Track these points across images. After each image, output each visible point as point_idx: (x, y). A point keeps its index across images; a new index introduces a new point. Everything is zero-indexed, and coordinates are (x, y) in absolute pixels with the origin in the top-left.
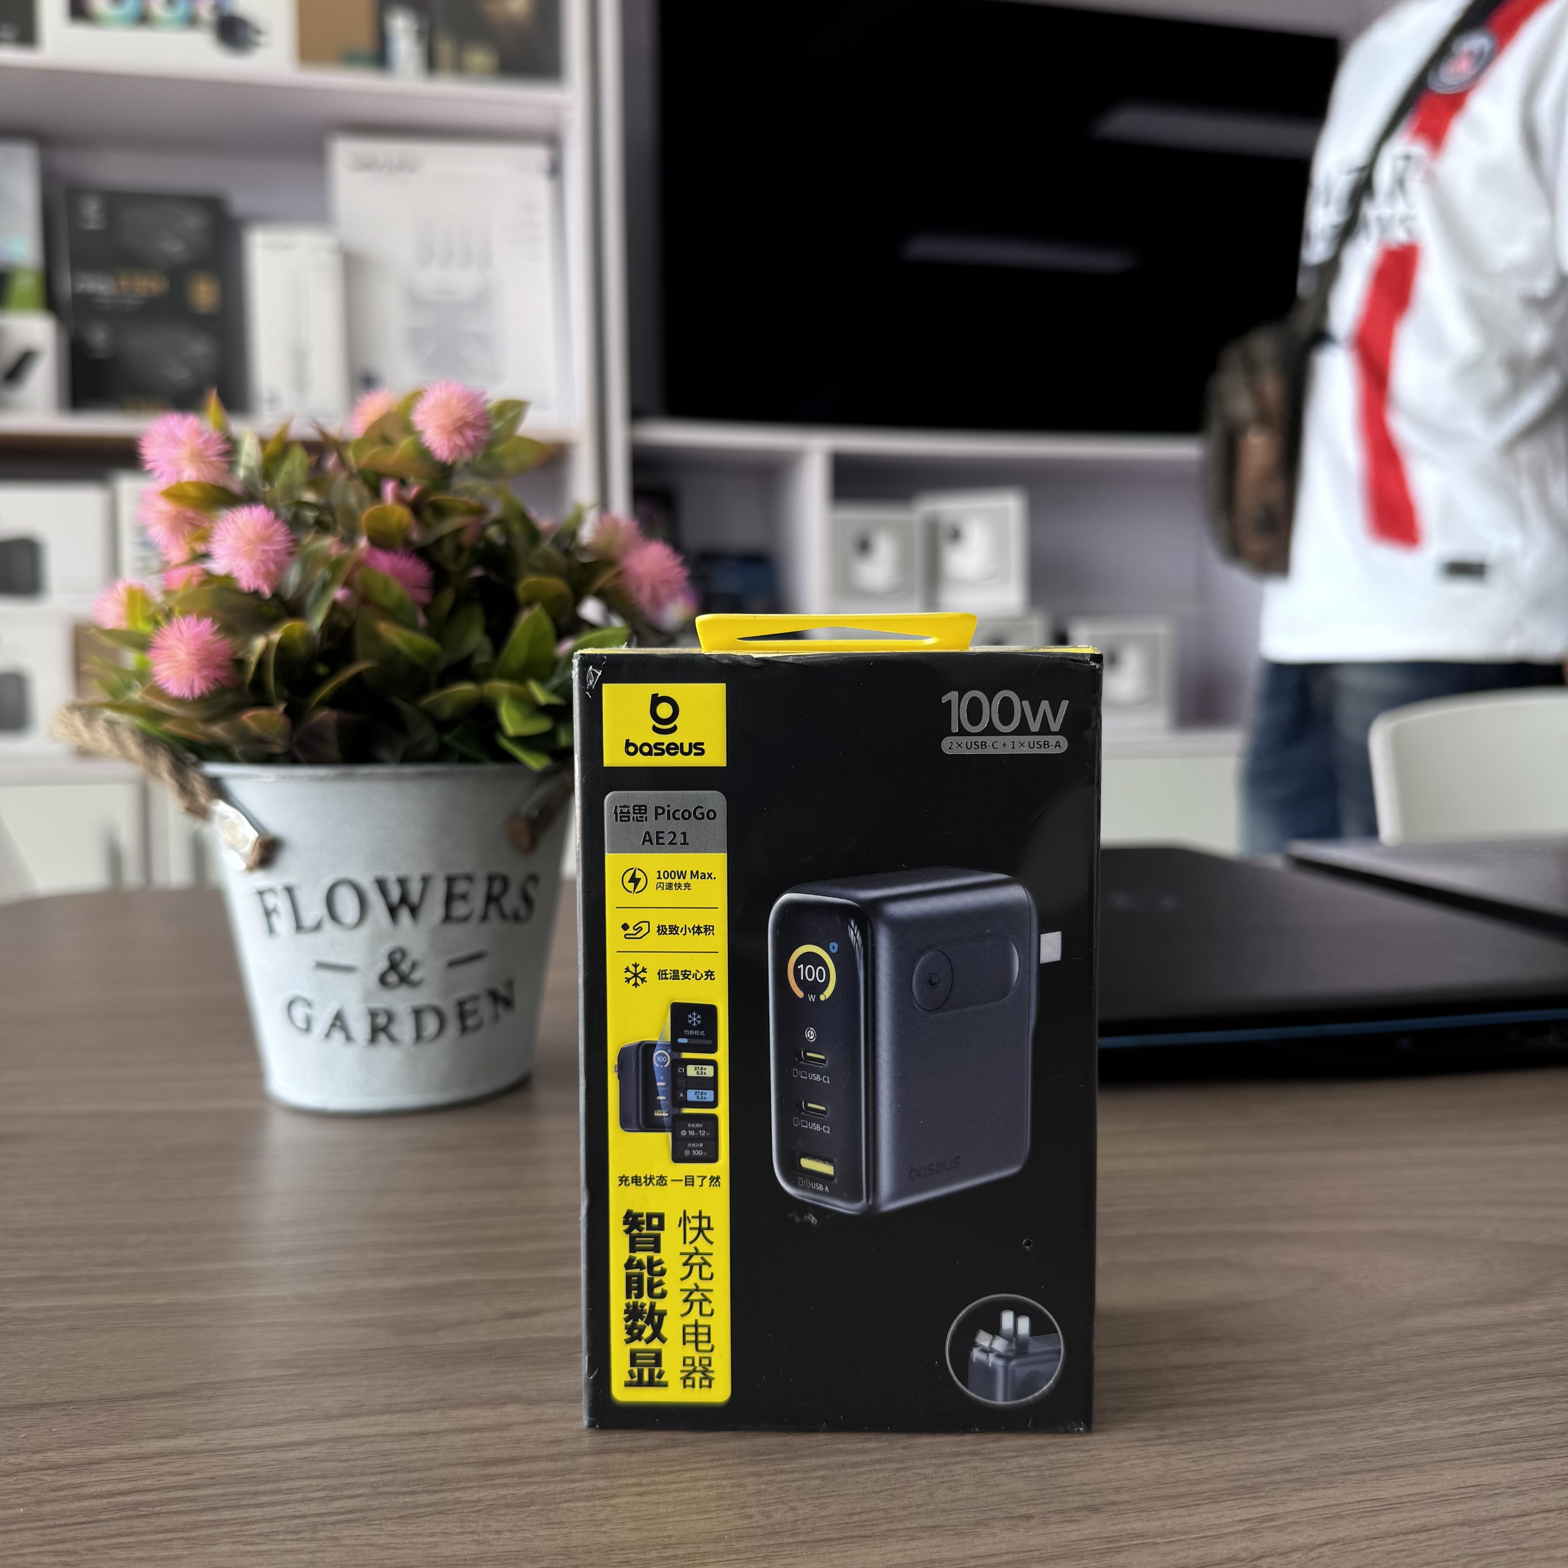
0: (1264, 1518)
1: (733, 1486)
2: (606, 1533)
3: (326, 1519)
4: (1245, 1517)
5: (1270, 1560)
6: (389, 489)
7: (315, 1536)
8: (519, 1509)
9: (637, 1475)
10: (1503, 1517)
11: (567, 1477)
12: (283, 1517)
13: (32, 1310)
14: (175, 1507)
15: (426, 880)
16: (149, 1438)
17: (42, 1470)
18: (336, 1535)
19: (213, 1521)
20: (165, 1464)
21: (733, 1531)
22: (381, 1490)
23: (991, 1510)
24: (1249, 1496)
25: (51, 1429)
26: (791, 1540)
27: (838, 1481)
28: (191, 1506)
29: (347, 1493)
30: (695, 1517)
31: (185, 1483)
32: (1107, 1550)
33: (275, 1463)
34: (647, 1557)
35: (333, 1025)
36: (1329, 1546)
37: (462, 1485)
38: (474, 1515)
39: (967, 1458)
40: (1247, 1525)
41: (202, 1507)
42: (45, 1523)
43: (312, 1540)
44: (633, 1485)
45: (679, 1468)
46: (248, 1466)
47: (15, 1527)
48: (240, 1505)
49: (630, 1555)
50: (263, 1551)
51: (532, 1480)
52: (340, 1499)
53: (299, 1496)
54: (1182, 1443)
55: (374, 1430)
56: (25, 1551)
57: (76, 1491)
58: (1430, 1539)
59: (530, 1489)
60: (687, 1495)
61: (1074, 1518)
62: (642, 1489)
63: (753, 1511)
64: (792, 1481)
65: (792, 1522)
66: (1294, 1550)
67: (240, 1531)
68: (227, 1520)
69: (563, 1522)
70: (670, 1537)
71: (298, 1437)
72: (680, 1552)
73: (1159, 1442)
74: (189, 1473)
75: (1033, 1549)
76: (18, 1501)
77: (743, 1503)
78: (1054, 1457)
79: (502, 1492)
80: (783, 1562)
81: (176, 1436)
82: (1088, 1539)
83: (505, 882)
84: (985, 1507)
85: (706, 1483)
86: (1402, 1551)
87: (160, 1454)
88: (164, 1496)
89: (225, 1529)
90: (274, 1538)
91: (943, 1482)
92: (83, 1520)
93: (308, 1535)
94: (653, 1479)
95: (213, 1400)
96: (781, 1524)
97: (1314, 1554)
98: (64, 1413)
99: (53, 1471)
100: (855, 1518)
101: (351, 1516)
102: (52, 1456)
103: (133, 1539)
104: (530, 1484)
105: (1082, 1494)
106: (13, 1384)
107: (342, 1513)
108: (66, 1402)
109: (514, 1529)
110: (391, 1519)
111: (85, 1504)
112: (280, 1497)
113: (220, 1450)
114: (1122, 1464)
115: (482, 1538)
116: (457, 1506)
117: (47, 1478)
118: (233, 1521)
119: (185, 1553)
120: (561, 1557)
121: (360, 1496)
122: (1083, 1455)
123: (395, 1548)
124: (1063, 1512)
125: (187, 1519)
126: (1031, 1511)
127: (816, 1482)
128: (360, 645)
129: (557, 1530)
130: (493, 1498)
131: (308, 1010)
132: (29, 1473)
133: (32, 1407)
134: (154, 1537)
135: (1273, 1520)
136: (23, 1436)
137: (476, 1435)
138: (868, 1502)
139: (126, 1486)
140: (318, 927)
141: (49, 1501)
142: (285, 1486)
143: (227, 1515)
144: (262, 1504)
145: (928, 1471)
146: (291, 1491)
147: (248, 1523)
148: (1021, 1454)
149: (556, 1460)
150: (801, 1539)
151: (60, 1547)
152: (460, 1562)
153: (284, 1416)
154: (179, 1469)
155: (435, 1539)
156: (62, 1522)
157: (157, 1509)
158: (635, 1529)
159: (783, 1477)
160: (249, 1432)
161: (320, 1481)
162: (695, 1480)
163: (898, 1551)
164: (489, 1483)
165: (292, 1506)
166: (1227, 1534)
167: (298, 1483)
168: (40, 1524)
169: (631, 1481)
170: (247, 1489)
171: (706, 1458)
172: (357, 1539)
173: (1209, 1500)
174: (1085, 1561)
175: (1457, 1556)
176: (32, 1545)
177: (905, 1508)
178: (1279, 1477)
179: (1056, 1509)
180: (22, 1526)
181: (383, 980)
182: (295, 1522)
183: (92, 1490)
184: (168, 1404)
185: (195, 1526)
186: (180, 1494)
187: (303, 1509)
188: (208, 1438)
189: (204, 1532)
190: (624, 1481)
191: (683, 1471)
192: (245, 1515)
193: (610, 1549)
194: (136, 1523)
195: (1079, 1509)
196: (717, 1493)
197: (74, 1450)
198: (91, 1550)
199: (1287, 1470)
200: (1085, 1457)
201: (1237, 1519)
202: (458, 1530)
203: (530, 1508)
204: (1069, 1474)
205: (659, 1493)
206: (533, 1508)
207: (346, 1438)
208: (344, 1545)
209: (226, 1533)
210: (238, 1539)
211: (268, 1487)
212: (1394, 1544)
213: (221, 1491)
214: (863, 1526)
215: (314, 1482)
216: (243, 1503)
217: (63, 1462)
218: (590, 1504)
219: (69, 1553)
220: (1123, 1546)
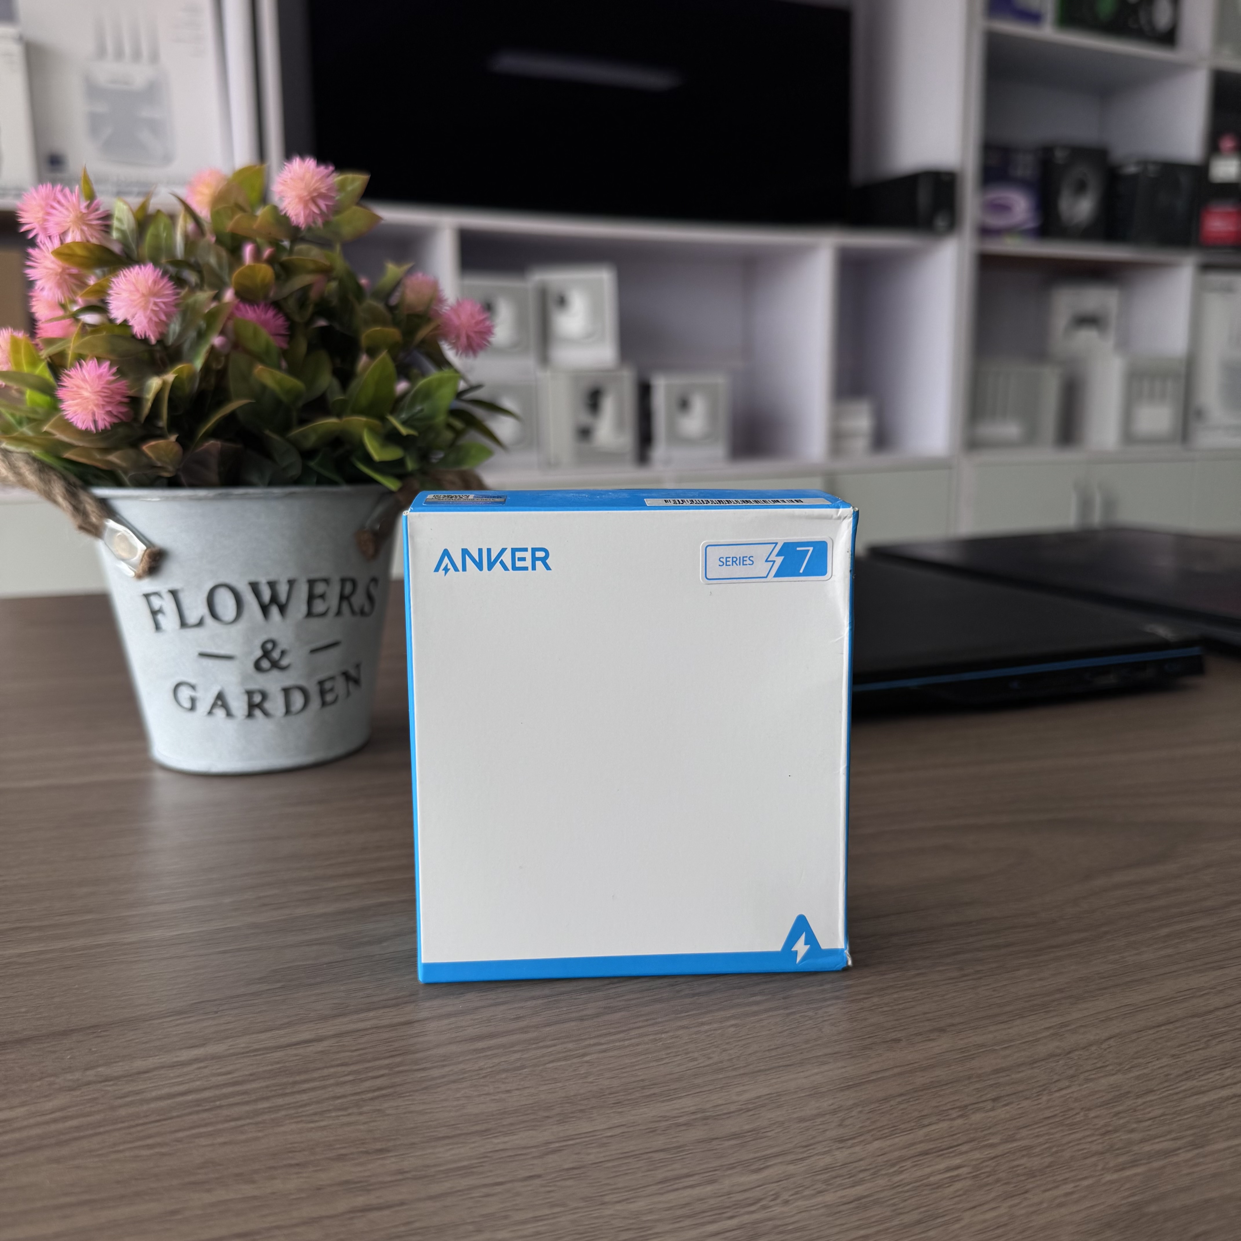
0: (1061, 1025)
1: (672, 1037)
2: (592, 1083)
3: (364, 1097)
4: (1047, 1025)
5: (1077, 1053)
6: (248, 250)
7: (361, 1110)
8: (516, 1072)
9: (595, 1037)
10: (1217, 1009)
11: (541, 1044)
12: (328, 1099)
13: (20, 955)
14: (231, 1100)
15: (291, 583)
16: (181, 1049)
17: (101, 1082)
18: (378, 1108)
19: (270, 1108)
20: (205, 1067)
21: (688, 1071)
22: (397, 1069)
23: (869, 1037)
24: (1044, 1010)
25: (90, 1049)
26: (734, 1073)
27: (748, 1027)
28: (246, 1098)
29: (370, 1074)
30: (655, 1064)
31: (231, 1081)
32: (964, 1058)
33: (298, 1058)
34: (633, 1097)
35: (214, 706)
36: (1112, 1040)
37: (461, 1059)
38: (482, 1080)
39: (834, 1002)
40: (1051, 1031)
41: (255, 1098)
42: (126, 1124)
43: (361, 1114)
44: (595, 1045)
45: (624, 1029)
46: (278, 1063)
47: (102, 1130)
48: (287, 1093)
49: (619, 1098)
50: (325, 1126)
51: (515, 1049)
52: (369, 1079)
53: (332, 1081)
54: (980, 978)
55: (368, 1024)
56: (121, 1147)
57: (138, 1097)
58: (1177, 1028)
59: (517, 1056)
60: (640, 1048)
61: (930, 1038)
62: (604, 1047)
63: (696, 1055)
64: (715, 1030)
65: (729, 1060)
66: (1091, 1045)
67: (297, 1113)
68: (282, 1106)
69: (555, 1078)
70: (643, 1080)
71: (306, 1036)
72: (656, 1090)
73: (965, 978)
74: (229, 1073)
75: (912, 1062)
76: (93, 1109)
77: (686, 1049)
78: (895, 996)
79: (496, 1061)
80: (738, 1090)
81: (203, 1045)
82: (947, 1052)
83: (354, 582)
84: (865, 1035)
85: (651, 1037)
86: (1161, 1038)
87: (197, 1060)
88: (218, 1092)
89: (283, 1113)
90: (328, 1115)
91: (825, 1021)
92: (158, 1118)
93: (355, 1110)
94: (608, 1038)
95: (219, 1014)
96: (721, 1062)
97: (1104, 1046)
98: (95, 1035)
99: (111, 1083)
100: (774, 1053)
101: (384, 1092)
102: (103, 1070)
103: (210, 1129)
104: (515, 1052)
105: (928, 1020)
106: (37, 1016)
107: (374, 1091)
108: (93, 1027)
109: (520, 1087)
110: (417, 1091)
111: (153, 1105)
112: (316, 1084)
113: (247, 1052)
114: (945, 997)
115: (497, 1097)
116: (466, 1075)
117: (109, 1088)
118: (287, 1106)
119: (260, 1134)
120: (567, 1105)
121: (382, 1076)
122: (915, 992)
123: (430, 1113)
124: (920, 1034)
125: (247, 1108)
126: (899, 1036)
127: (732, 1029)
128: (233, 384)
129: (553, 1085)
130: (491, 1065)
131: (193, 693)
132: (90, 1086)
133: (65, 1033)
134: (227, 1125)
135: (1066, 1026)
136: (69, 1057)
137: (453, 1019)
138: (778, 1040)
139: (182, 1088)
140: (200, 623)
141: (120, 1106)
142: (316, 1075)
143: (280, 1101)
144: (304, 1090)
145: (810, 1013)
146: (324, 1078)
147: (301, 1106)
148: (872, 995)
149: (526, 1032)
150: (742, 1071)
151: (150, 1141)
152: (490, 1117)
153: (286, 1020)
154: (219, 1071)
155: (461, 1102)
156: (141, 1121)
157: (218, 1103)
158: (613, 1078)
159: (706, 1027)
160: (262, 1036)
161: (344, 1069)
162: (641, 1036)
163: (817, 1074)
164: (482, 1055)
165: (330, 1089)
166: (1040, 1038)
167: (326, 1072)
168: (120, 1125)
169: (592, 1042)
170: (285, 1080)
171: (641, 1019)
172: (397, 1109)
173: (1018, 1017)
174: (952, 1067)
175: (1199, 1037)
176: (124, 1143)
177: (807, 1042)
178: (1058, 996)
179: (915, 1032)
180: (107, 1128)
181: (257, 666)
182: (339, 1101)
183: (154, 1094)
184: (182, 1021)
185: (257, 1113)
186: (230, 1089)
187: (339, 1091)
188: (231, 1043)
189: (266, 1117)
190: (587, 1042)
191: (628, 1030)
192: (295, 1100)
193: (601, 1094)
194: (205, 1115)
195: (931, 1031)
196: (662, 1044)
197: (121, 1064)
198: (179, 1141)
199: (1061, 991)
200: (917, 994)
201: (1043, 1027)
202: (476, 1093)
203: (524, 1070)
204: (913, 1007)
205: (620, 1048)
206: (526, 1070)
207: (348, 1033)
208: (388, 1115)
209: (286, 1115)
210: (299, 1119)
211: (303, 1077)
212: (1154, 1033)
213: (264, 1084)
214: (783, 1058)
215: (340, 1069)
216: (288, 1091)
217: (116, 1074)
218: (569, 1062)
219: (160, 1145)
220: (973, 1054)
